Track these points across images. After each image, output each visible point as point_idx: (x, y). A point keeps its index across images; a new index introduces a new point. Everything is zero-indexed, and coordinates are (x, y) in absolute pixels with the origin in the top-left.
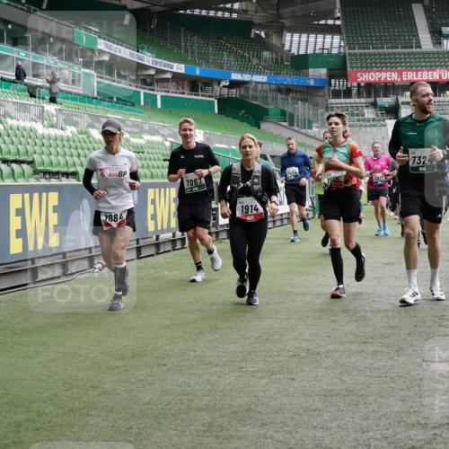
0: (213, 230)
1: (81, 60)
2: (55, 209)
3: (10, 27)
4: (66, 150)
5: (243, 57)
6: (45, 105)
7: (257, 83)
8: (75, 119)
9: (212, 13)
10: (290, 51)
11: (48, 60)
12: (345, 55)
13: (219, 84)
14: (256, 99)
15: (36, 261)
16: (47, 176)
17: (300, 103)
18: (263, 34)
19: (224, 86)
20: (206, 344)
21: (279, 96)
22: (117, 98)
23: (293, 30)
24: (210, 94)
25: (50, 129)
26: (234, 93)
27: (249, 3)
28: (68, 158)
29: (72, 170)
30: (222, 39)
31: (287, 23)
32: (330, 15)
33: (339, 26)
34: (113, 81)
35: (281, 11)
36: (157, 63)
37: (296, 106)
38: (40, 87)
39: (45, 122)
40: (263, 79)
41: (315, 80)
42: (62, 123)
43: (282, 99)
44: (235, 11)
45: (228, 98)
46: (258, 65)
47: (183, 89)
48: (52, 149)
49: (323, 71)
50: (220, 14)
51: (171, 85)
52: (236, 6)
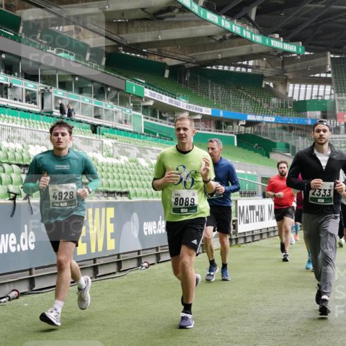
0: (234, 237)
1: (132, 104)
2: (112, 221)
3: (77, 79)
4: (120, 174)
5: (256, 102)
6: (103, 140)
7: (267, 122)
8: (127, 150)
9: (232, 69)
10: (292, 98)
11: (106, 105)
12: (335, 101)
13: (238, 123)
14: (266, 135)
15: (98, 260)
16: (106, 195)
17: (300, 137)
18: (271, 85)
19: (242, 125)
20: (228, 326)
21: (284, 133)
22: (159, 135)
23: (294, 81)
24: (231, 131)
25: (108, 158)
26: (249, 130)
27: (260, 61)
28: (122, 181)
29: (124, 190)
30: (240, 88)
31: (290, 76)
32: (323, 69)
33: (330, 78)
34: (157, 121)
35: (286, 67)
36: (190, 107)
37: (297, 140)
38: (100, 125)
39: (104, 153)
40: (272, 119)
41: (312, 120)
42: (117, 154)
43: (287, 135)
44: (250, 67)
45: (245, 134)
46: (268, 108)
47: (210, 127)
48: (109, 174)
49: (318, 113)
50: (238, 69)
51: (201, 125)
52: (251, 63)
